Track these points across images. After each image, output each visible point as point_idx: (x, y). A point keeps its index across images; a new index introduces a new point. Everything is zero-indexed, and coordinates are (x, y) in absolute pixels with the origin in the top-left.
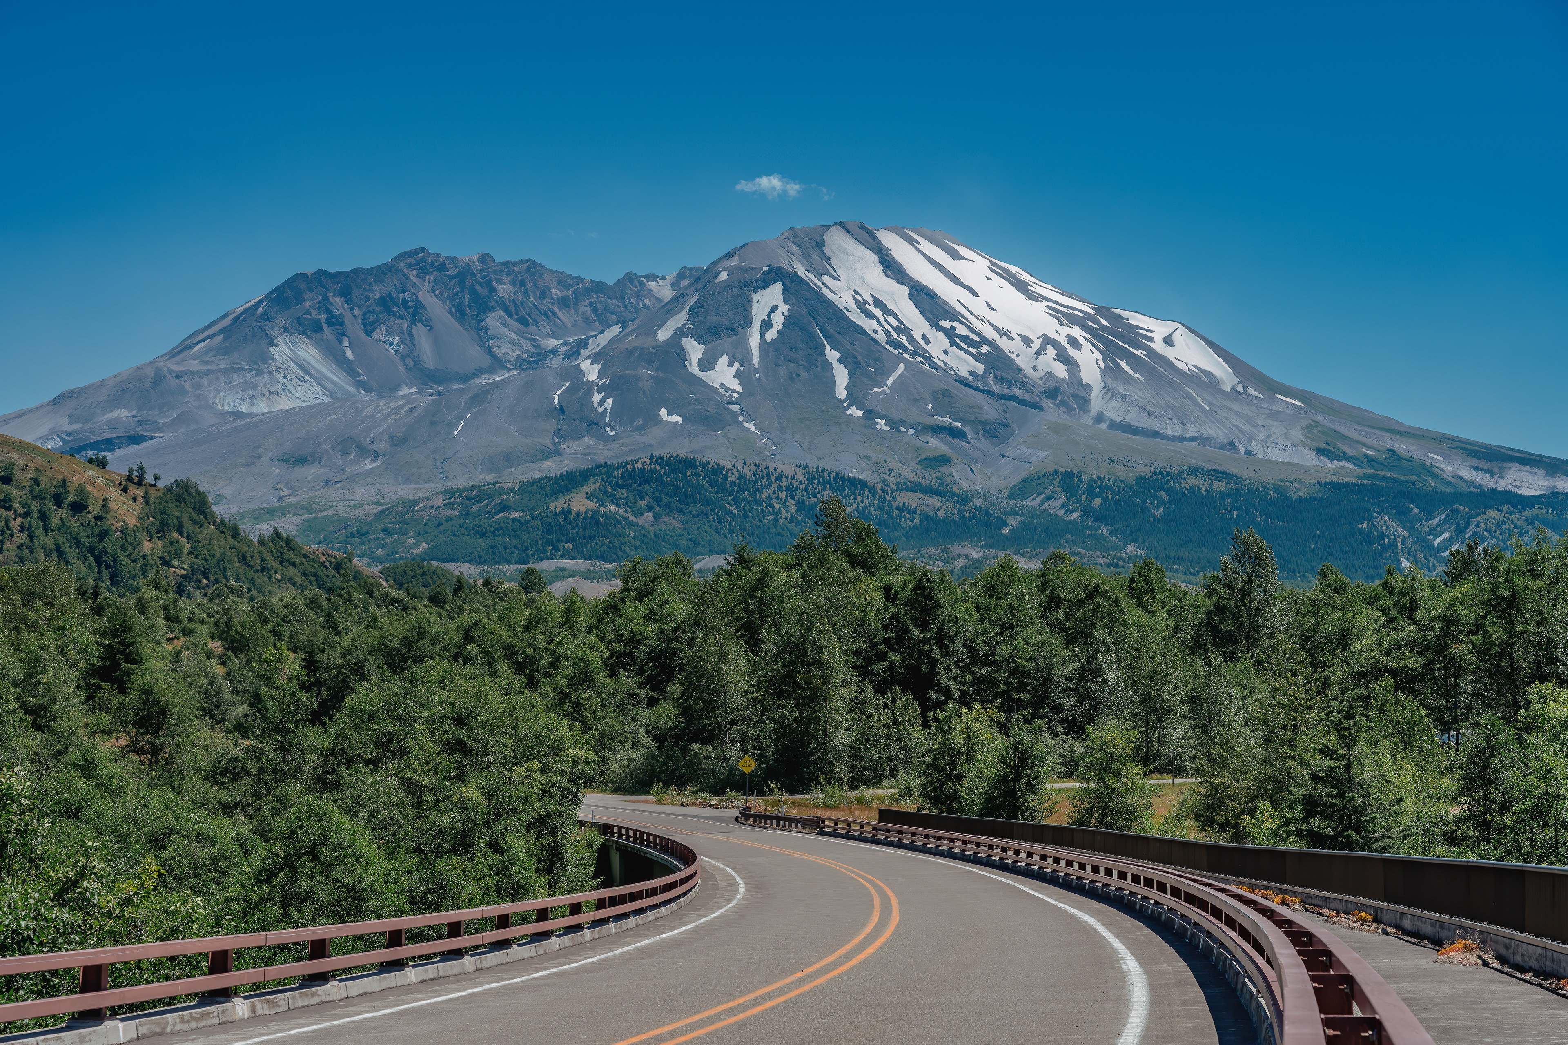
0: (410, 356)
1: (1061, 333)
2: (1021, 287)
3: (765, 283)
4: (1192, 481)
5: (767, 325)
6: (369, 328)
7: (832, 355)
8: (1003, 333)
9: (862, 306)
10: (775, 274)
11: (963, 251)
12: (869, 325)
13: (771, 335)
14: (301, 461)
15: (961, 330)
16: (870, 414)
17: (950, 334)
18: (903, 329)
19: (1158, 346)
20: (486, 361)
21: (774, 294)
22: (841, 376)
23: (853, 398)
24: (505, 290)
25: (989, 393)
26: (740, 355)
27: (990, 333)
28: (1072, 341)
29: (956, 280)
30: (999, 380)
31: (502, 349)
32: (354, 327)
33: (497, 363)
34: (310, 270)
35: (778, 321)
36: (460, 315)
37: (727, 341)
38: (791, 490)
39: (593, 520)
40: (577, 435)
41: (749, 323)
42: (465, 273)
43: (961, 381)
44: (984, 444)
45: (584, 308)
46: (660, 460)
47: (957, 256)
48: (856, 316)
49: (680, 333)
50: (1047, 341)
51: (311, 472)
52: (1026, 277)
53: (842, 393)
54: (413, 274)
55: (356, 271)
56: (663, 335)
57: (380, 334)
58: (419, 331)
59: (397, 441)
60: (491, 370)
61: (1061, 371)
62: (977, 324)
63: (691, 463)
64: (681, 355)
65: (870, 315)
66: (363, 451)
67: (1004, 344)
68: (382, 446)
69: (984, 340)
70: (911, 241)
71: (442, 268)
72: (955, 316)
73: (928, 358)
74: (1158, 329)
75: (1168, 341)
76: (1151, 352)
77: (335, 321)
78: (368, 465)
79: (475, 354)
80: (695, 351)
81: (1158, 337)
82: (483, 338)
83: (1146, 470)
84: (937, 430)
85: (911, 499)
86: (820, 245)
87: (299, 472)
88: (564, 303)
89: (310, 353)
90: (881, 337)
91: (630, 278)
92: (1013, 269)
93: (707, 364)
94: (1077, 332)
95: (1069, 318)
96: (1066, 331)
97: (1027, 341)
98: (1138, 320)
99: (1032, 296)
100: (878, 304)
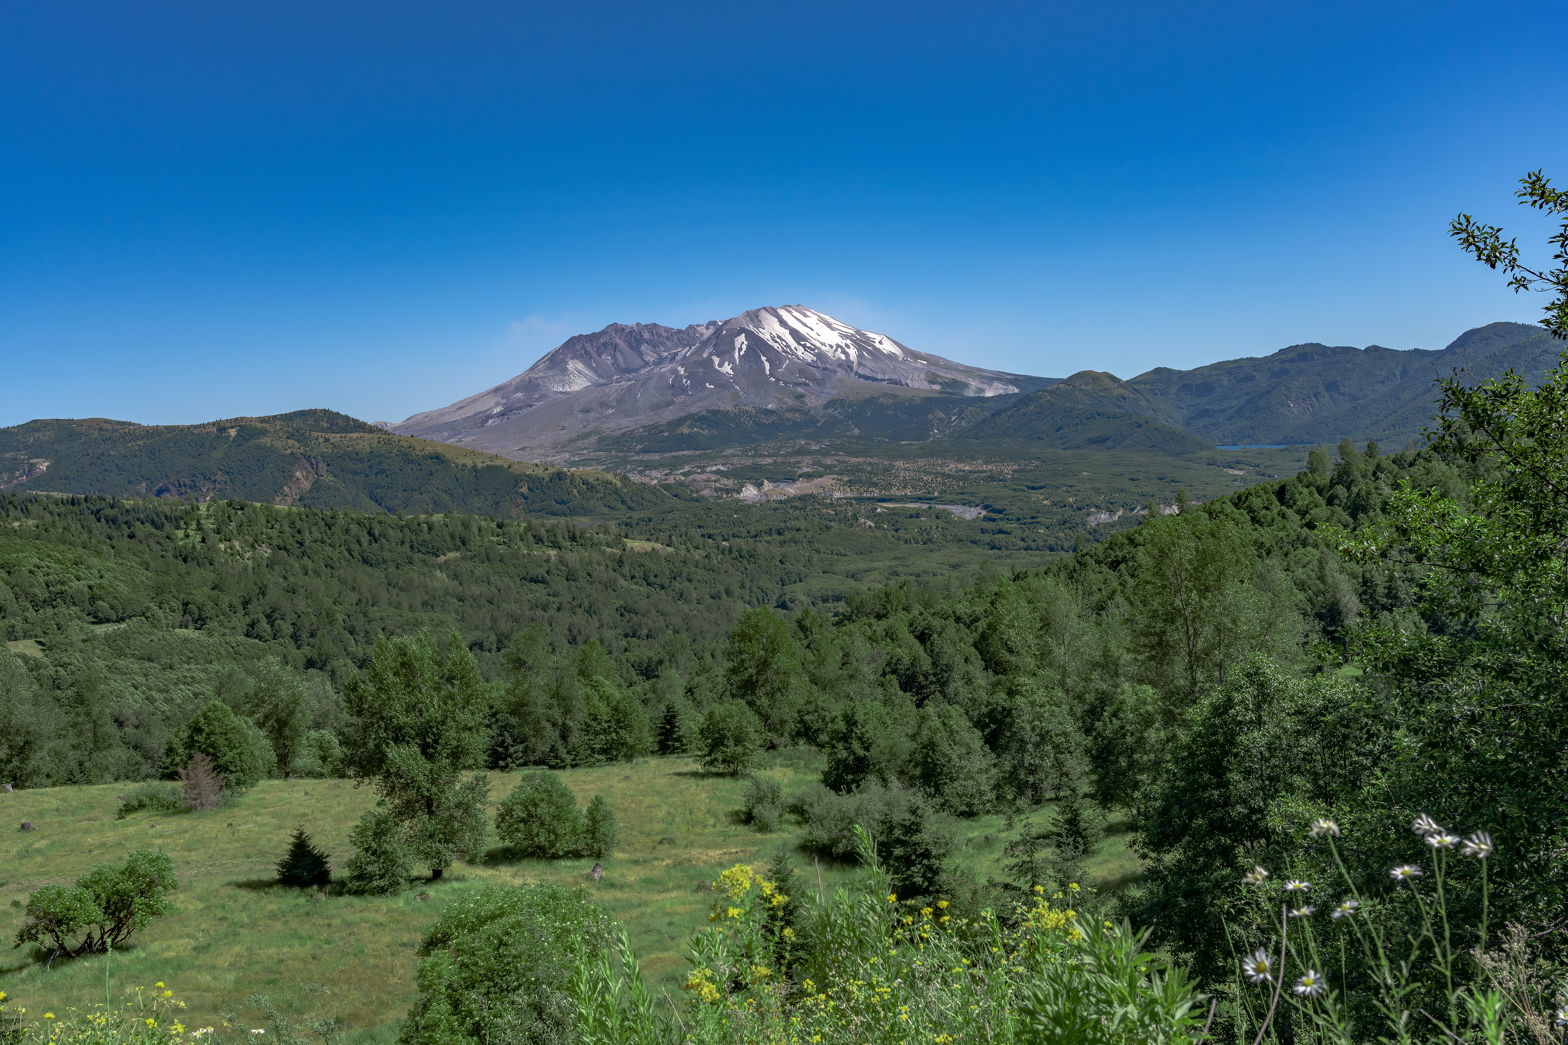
0: (615, 363)
1: (843, 342)
2: (829, 325)
3: (739, 334)
4: (882, 400)
5: (740, 349)
6: (600, 355)
7: (764, 359)
8: (823, 344)
9: (773, 338)
10: (742, 330)
11: (808, 313)
12: (776, 346)
13: (742, 353)
14: (587, 411)
15: (808, 345)
16: (777, 380)
17: (804, 346)
18: (788, 346)
19: (877, 345)
20: (642, 363)
21: (742, 338)
22: (767, 366)
23: (771, 375)
24: (646, 335)
25: (817, 367)
26: (732, 361)
27: (818, 345)
28: (847, 345)
29: (806, 325)
30: (822, 362)
31: (647, 358)
32: (594, 355)
33: (647, 364)
34: (577, 334)
35: (744, 347)
36: (631, 347)
37: (727, 356)
38: (750, 416)
39: (690, 436)
40: (679, 395)
41: (734, 349)
42: (632, 331)
43: (809, 364)
44: (816, 388)
45: (675, 339)
46: (709, 411)
47: (806, 316)
48: (771, 343)
49: (711, 354)
50: (838, 346)
51: (592, 415)
52: (831, 320)
53: (768, 373)
54: (613, 333)
55: (594, 334)
56: (705, 355)
57: (604, 357)
58: (618, 354)
59: (619, 401)
60: (644, 367)
61: (843, 357)
62: (814, 342)
63: (718, 411)
64: (712, 362)
65: (776, 342)
66: (608, 406)
67: (823, 348)
68: (614, 404)
69: (816, 347)
70: (790, 312)
71: (623, 330)
72: (806, 339)
73: (797, 356)
74: (877, 338)
75: (880, 342)
76: (874, 347)
77: (587, 353)
78: (611, 411)
79: (638, 362)
80: (716, 360)
81: (877, 341)
82: (641, 355)
83: (867, 396)
84: (799, 384)
85: (789, 415)
86: (757, 316)
87: (588, 415)
88: (668, 338)
89: (580, 366)
90: (780, 350)
91: (691, 327)
92: (826, 317)
93: (721, 365)
94: (849, 342)
95: (844, 336)
96: (845, 342)
97: (831, 346)
98: (870, 335)
99: (833, 329)
100: (779, 337)
